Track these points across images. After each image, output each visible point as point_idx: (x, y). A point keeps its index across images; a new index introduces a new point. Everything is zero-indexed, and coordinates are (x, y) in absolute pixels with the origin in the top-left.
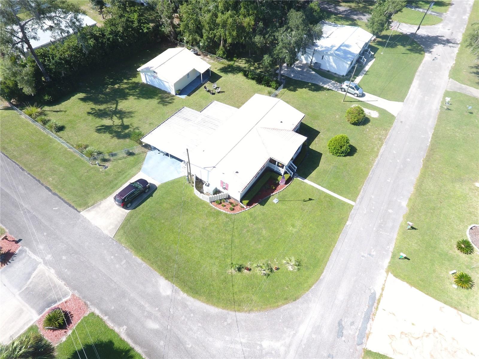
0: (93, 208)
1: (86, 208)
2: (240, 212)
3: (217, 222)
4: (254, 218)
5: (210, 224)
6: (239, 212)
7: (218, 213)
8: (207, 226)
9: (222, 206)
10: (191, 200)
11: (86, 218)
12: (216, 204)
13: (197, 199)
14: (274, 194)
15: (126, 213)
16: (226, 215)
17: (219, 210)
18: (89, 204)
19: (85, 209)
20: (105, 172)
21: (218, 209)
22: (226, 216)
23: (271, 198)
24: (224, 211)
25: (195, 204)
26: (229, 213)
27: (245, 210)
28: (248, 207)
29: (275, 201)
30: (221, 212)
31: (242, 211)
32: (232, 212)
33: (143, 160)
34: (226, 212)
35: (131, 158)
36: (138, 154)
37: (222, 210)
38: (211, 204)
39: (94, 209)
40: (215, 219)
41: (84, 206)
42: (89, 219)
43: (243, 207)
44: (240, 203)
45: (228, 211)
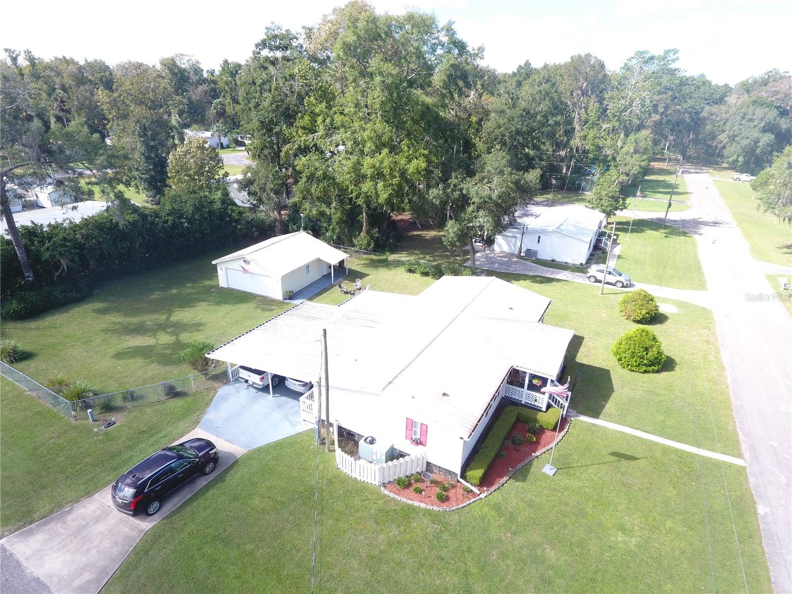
0: (45, 524)
1: (24, 526)
2: (466, 504)
3: (408, 537)
4: (510, 517)
5: (390, 545)
6: (463, 505)
7: (409, 512)
8: (382, 552)
9: (413, 493)
10: (330, 482)
11: (11, 555)
12: (398, 487)
13: (345, 480)
14: (538, 453)
15: (141, 531)
16: (430, 514)
17: (409, 502)
18: (36, 516)
19: (18, 529)
20: (107, 434)
21: (404, 500)
22: (429, 518)
23: (535, 463)
24: (423, 505)
25: (341, 492)
26: (436, 508)
27: (478, 498)
28: (485, 489)
29: (549, 470)
30: (414, 509)
31: (471, 501)
32: (444, 507)
33: (207, 405)
34: (428, 507)
35: (179, 402)
36: (195, 394)
37: (416, 504)
38: (382, 489)
39: (46, 528)
40: (402, 528)
41: (20, 521)
42: (22, 560)
43: (472, 491)
44: (461, 480)
45: (433, 505)
